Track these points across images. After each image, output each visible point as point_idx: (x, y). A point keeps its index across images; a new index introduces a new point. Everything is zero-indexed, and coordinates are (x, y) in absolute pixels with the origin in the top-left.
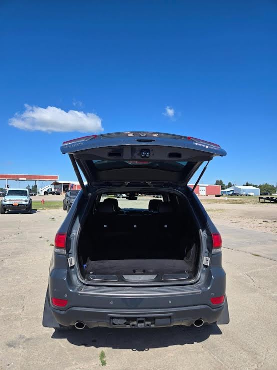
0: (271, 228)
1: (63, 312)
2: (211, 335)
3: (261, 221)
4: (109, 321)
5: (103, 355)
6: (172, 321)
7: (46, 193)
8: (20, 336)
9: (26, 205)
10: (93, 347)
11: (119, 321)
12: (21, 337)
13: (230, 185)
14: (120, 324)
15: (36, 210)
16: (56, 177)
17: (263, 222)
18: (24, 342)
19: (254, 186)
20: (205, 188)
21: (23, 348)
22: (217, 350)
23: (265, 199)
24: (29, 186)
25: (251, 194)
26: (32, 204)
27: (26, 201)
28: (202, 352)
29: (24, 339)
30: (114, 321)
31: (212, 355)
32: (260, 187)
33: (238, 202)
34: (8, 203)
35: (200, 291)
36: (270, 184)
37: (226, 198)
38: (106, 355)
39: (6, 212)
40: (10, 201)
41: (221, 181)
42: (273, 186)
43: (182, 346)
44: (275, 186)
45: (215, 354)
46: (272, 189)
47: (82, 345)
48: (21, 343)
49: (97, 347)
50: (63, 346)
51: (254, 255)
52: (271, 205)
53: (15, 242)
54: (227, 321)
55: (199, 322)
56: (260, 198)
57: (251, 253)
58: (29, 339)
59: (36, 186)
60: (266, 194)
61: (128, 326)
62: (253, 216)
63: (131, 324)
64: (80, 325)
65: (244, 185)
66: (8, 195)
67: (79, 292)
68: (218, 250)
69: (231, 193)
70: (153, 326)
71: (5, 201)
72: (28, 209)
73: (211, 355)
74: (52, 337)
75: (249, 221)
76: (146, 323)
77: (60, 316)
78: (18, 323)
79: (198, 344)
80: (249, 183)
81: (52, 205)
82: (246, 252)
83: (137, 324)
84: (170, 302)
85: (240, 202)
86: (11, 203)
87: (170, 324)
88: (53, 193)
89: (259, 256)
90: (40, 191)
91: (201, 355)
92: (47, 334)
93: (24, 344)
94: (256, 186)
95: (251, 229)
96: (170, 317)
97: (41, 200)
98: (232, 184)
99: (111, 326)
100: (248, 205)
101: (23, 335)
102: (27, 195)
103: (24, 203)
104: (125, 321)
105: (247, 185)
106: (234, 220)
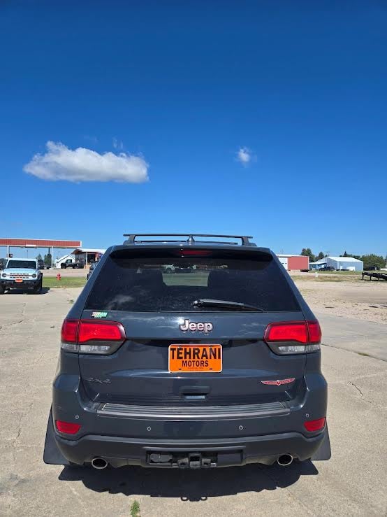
0: (382, 315)
1: (72, 443)
2: (301, 476)
3: (366, 306)
4: (144, 458)
5: (135, 508)
6: (244, 456)
7: (64, 266)
8: (12, 475)
9: (35, 281)
10: (121, 494)
11: (160, 458)
12: (13, 477)
13: (321, 256)
14: (161, 461)
15: (49, 289)
16: (78, 244)
17: (369, 308)
18: (15, 486)
19: (355, 257)
20: (287, 259)
21: (14, 496)
22: (312, 501)
23: (371, 275)
24: (40, 256)
25: (351, 268)
26: (43, 280)
27: (34, 276)
28: (290, 504)
29: (17, 482)
30: (154, 457)
31: (305, 508)
32: (363, 259)
33: (333, 279)
34: (8, 278)
35: (288, 410)
36: (378, 254)
37: (317, 274)
38: (141, 508)
39: (6, 292)
40: (11, 275)
41: (309, 250)
42: (382, 258)
43: (257, 493)
44: (384, 258)
45: (309, 506)
46: (380, 262)
47: (105, 490)
48: (12, 488)
49: (127, 494)
50: (75, 493)
51: (360, 354)
52: (379, 283)
53: (15, 333)
54: (327, 456)
55: (285, 459)
56: (363, 274)
57: (355, 352)
58: (24, 481)
59: (49, 256)
60: (372, 269)
61: (175, 466)
62: (355, 298)
63: (180, 461)
64: (99, 462)
65: (341, 256)
66: (8, 267)
67: (99, 412)
68: (315, 347)
69: (323, 266)
70: (214, 465)
71: (4, 275)
72: (36, 287)
73: (303, 509)
74: (60, 478)
75: (350, 305)
76: (204, 460)
77: (67, 448)
78: (10, 456)
79: (283, 489)
80: (348, 253)
81: (71, 281)
82: (348, 350)
83: (189, 462)
84: (241, 427)
85: (336, 279)
86: (12, 279)
87: (241, 462)
88: (74, 266)
89: (367, 355)
90: (55, 263)
91: (287, 509)
92: (51, 474)
93: (16, 489)
94: (357, 258)
95: (353, 317)
96: (240, 451)
97: (56, 275)
98: (325, 255)
99: (148, 464)
100: (348, 283)
101: (15, 474)
102: (35, 268)
103: (31, 278)
104: (170, 457)
105: (346, 255)
106: (328, 304)
